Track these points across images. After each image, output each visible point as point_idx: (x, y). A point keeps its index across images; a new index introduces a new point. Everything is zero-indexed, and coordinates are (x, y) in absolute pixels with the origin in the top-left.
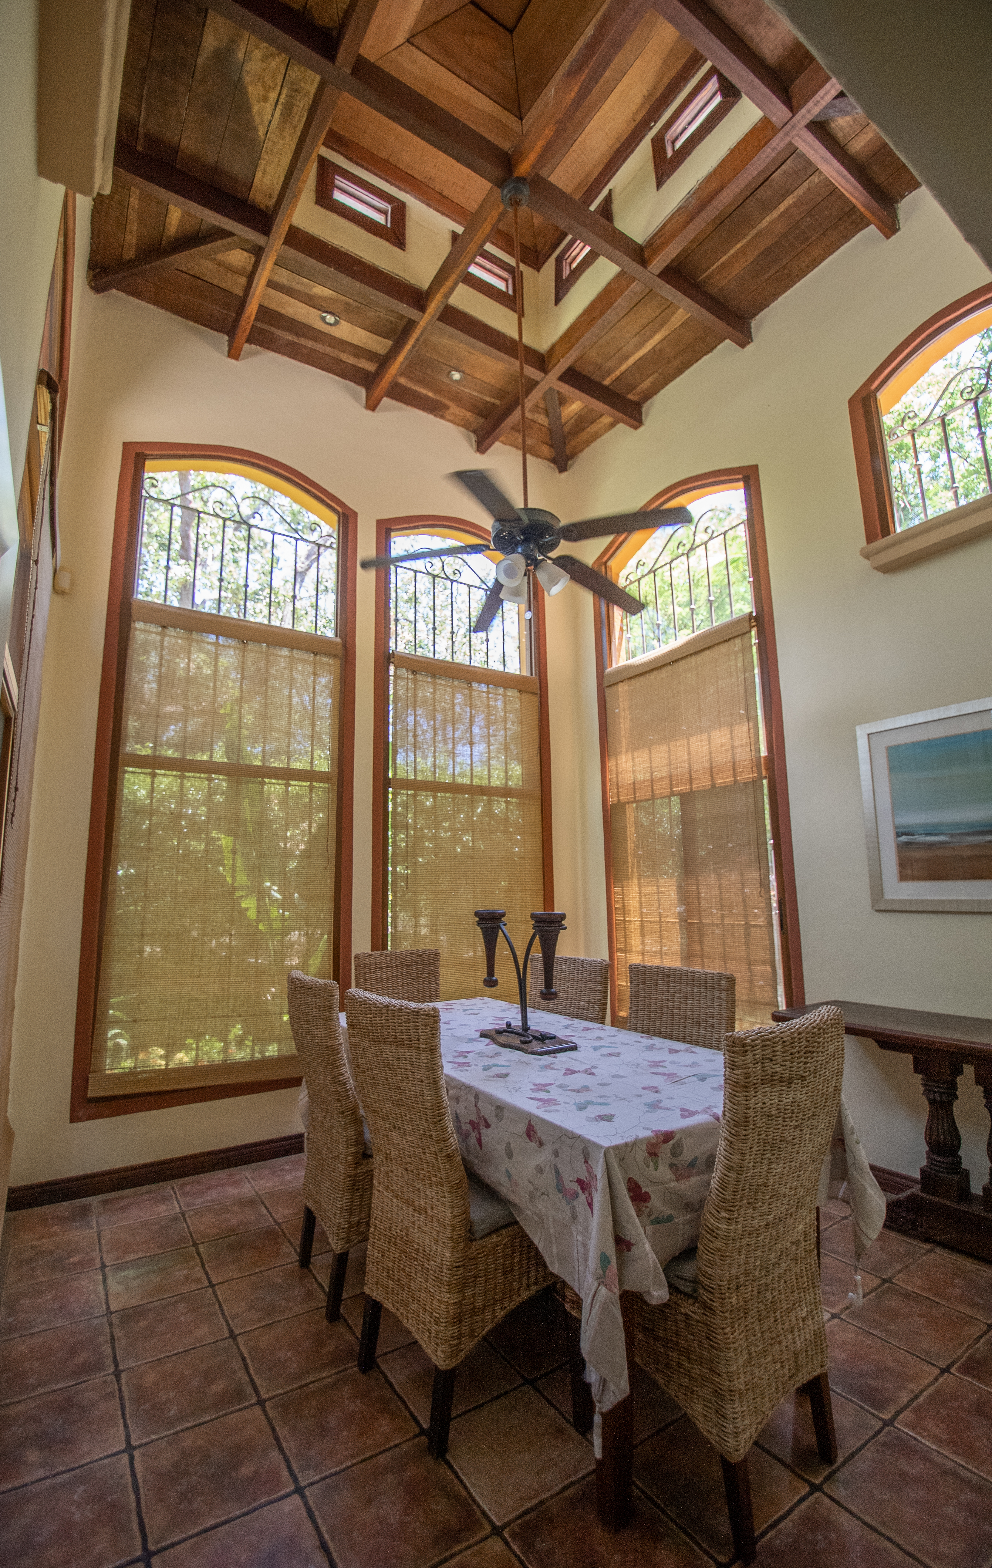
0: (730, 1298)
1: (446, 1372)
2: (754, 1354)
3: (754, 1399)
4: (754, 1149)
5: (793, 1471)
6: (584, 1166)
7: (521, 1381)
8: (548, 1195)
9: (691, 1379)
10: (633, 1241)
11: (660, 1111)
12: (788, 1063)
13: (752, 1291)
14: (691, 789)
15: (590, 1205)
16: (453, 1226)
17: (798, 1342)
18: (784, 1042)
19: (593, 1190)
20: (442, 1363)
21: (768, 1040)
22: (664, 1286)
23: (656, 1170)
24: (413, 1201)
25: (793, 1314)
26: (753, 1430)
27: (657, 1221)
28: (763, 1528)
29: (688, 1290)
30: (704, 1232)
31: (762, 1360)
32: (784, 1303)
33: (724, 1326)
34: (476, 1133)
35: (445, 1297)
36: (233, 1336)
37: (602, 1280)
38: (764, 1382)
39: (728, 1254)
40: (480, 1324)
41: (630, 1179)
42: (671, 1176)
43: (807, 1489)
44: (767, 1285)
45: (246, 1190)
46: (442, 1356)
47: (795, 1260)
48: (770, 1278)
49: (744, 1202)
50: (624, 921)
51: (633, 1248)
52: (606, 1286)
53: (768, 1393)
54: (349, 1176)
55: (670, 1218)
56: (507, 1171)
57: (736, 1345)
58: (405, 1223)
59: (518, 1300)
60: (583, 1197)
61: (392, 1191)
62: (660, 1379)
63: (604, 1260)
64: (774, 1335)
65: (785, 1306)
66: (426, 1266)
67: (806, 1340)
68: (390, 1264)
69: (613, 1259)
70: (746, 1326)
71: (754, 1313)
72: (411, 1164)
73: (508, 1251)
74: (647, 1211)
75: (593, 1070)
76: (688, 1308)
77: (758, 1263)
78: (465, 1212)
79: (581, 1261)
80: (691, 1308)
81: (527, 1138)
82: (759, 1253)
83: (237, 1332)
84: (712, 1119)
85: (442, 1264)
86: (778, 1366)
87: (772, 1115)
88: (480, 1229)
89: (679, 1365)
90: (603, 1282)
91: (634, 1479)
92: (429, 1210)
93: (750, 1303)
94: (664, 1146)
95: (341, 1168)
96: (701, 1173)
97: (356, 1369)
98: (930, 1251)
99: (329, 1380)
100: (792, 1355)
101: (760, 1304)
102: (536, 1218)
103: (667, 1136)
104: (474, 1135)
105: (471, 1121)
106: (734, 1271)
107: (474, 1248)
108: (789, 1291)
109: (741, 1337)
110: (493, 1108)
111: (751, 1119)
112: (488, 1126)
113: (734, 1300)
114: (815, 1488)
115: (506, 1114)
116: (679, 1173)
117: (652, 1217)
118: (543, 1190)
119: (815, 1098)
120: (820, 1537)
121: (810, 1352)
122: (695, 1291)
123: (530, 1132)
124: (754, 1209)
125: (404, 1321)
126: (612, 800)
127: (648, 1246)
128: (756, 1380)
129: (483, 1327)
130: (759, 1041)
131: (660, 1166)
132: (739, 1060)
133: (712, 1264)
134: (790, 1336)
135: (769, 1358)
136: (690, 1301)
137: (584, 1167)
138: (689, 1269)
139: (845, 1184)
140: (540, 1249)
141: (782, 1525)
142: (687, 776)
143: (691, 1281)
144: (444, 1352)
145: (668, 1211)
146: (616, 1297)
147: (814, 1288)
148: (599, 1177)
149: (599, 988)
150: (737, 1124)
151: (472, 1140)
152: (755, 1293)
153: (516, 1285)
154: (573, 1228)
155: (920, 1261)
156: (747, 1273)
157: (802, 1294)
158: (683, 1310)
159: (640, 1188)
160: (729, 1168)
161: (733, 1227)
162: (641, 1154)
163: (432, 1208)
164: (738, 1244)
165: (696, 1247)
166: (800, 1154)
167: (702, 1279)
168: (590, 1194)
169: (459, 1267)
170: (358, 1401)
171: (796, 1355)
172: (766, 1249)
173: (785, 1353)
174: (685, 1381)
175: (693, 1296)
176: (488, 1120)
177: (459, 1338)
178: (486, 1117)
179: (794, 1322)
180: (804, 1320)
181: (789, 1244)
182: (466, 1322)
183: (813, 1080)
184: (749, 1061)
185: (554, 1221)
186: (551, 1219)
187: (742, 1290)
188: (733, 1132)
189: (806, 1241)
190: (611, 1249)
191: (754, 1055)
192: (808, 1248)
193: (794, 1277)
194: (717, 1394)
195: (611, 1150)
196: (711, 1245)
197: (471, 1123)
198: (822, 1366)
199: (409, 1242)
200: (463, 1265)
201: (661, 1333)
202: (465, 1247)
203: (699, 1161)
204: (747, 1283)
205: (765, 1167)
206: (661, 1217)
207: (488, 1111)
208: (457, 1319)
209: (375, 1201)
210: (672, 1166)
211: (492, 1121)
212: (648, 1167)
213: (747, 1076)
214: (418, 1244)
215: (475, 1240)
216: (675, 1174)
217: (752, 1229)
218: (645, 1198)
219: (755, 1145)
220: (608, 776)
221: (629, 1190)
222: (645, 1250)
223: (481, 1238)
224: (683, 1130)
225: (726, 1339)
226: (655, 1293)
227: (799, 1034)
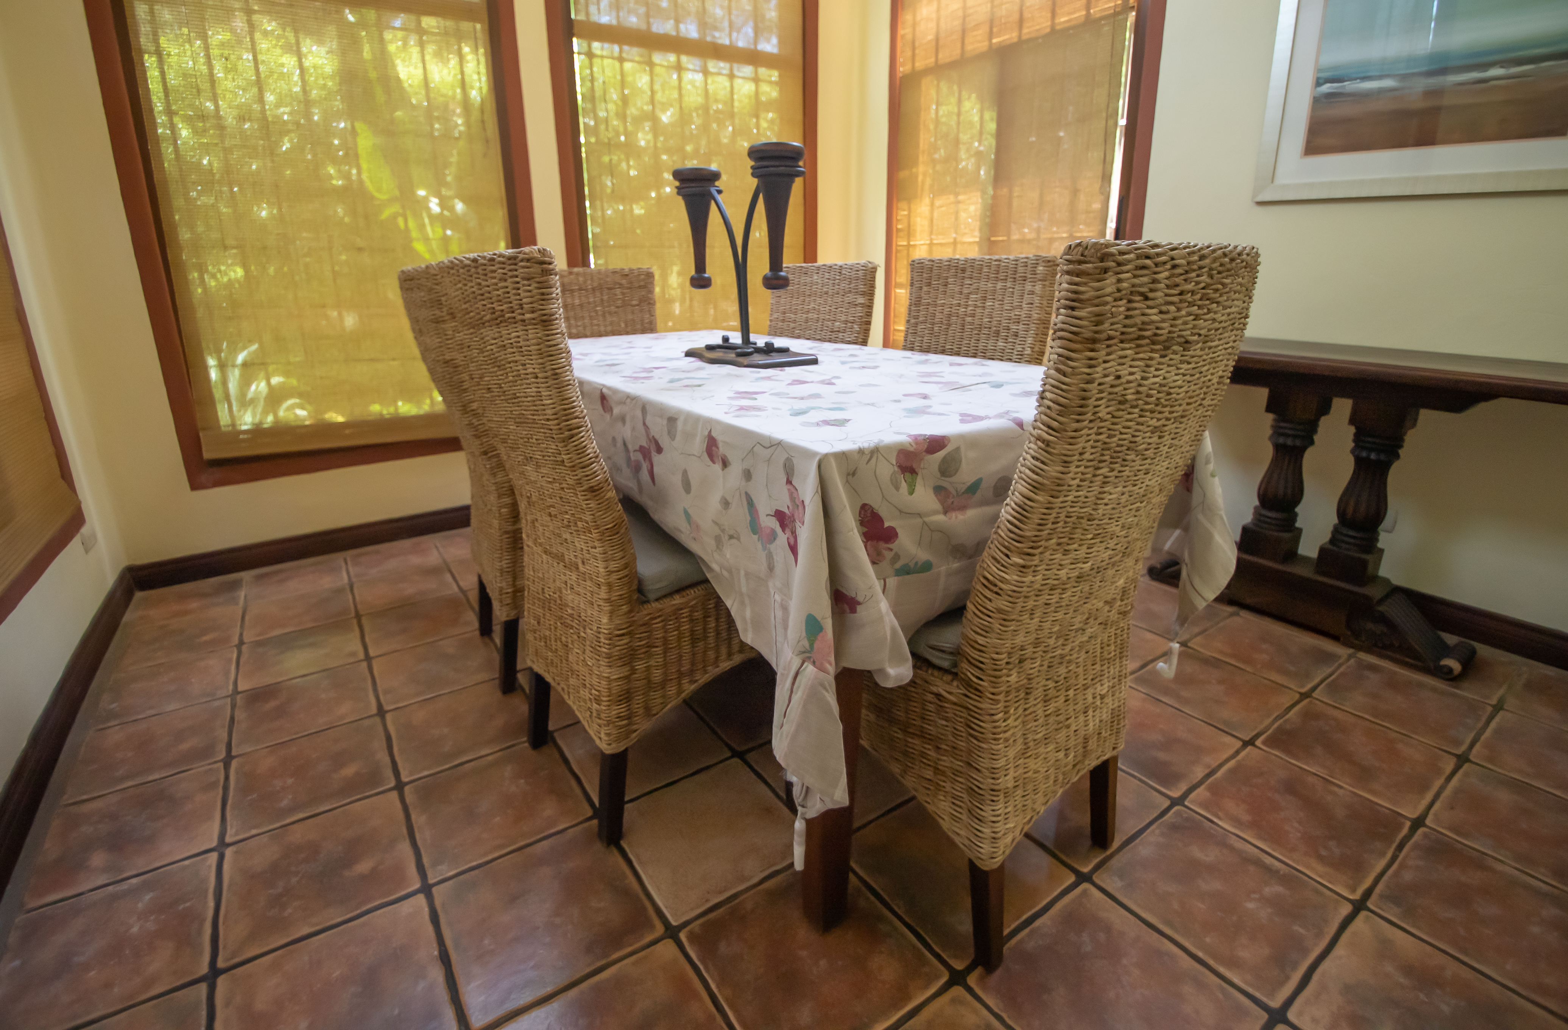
0: (1008, 676)
1: (614, 756)
2: (1031, 744)
3: (1024, 796)
4: (1087, 456)
5: (1055, 856)
6: (785, 489)
7: (729, 754)
8: (738, 539)
9: (937, 771)
10: (860, 598)
11: (926, 416)
12: (1172, 308)
13: (1042, 666)
14: (1020, 36)
15: (794, 549)
16: (610, 585)
17: (1091, 725)
18: (1174, 267)
19: (798, 524)
20: (606, 746)
21: (1148, 257)
22: (907, 660)
23: (911, 492)
24: (563, 555)
25: (1090, 692)
26: (1017, 832)
27: (905, 571)
28: (1013, 926)
29: (945, 664)
30: (979, 587)
31: (1042, 750)
32: (1081, 677)
33: (993, 712)
34: (648, 462)
35: (606, 672)
36: (381, 712)
37: (807, 655)
38: (1040, 776)
39: (1013, 617)
40: (660, 701)
41: (864, 507)
42: (937, 506)
43: (1072, 879)
44: (1062, 657)
45: (433, 558)
46: (606, 738)
47: (1105, 624)
48: (1068, 648)
49: (1054, 541)
50: (909, 246)
51: (859, 608)
52: (814, 663)
53: (1043, 787)
54: (506, 532)
55: (927, 567)
56: (686, 512)
57: (1007, 735)
58: (558, 583)
59: (713, 672)
60: (782, 538)
61: (541, 545)
62: (896, 768)
63: (813, 626)
64: (1061, 718)
65: (1081, 681)
66: (582, 634)
67: (1101, 721)
68: (547, 633)
69: (828, 625)
70: (1025, 710)
71: (1039, 692)
72: (553, 507)
73: (698, 615)
74: (889, 555)
75: (834, 381)
76: (941, 686)
77: (1056, 629)
78: (626, 566)
79: (780, 629)
80: (948, 688)
81: (708, 459)
82: (1059, 615)
83: (387, 707)
84: (1011, 425)
85: (599, 633)
86: (1061, 755)
87: (1126, 401)
88: (653, 587)
89: (923, 755)
90: (809, 658)
91: (853, 864)
92: (580, 565)
93: (1035, 681)
94: (930, 457)
95: (496, 523)
96: (985, 503)
97: (526, 745)
98: (1232, 615)
99: (490, 758)
100: (1081, 740)
101: (1049, 682)
102: (725, 573)
103: (935, 444)
104: (645, 466)
105: (641, 447)
106: (1020, 639)
107: (645, 612)
108: (1089, 663)
109: (1016, 723)
110: (665, 422)
111: (1092, 402)
112: (659, 450)
113: (1013, 678)
114: (1083, 878)
115: (680, 424)
116: (950, 501)
117: (898, 565)
118: (731, 532)
119: (1193, 388)
120: (1085, 937)
121: (1104, 734)
122: (955, 665)
123: (711, 444)
124: (1066, 552)
125: (566, 697)
126: (903, 69)
127: (884, 606)
128: (1029, 774)
129: (664, 704)
130: (1132, 256)
131: (919, 488)
132: (1088, 291)
133: (986, 631)
134: (1082, 718)
135: (1051, 747)
136: (949, 677)
137: (786, 491)
138: (949, 637)
139: (1177, 532)
140: (733, 614)
141: (1038, 923)
142: (1016, 16)
143: (951, 653)
144: (608, 735)
145: (923, 555)
146: (829, 679)
147: (1120, 658)
148: (807, 503)
149: (861, 300)
150: (1064, 409)
151: (645, 474)
152: (1045, 667)
153: (711, 654)
154: (771, 584)
155: (1221, 624)
156: (1037, 643)
157: (1105, 667)
158: (934, 689)
159: (880, 520)
160: (1036, 487)
161: (1028, 579)
162: (886, 469)
163: (583, 563)
164: (1031, 603)
165: (964, 608)
166: (1149, 476)
167: (969, 650)
168: (794, 533)
169: (623, 635)
170: (522, 781)
171: (1086, 740)
172: (1071, 611)
173: (1073, 738)
174: (929, 774)
175: (952, 673)
176: (660, 442)
177: (629, 718)
178: (657, 437)
179: (1090, 699)
180: (1102, 697)
181: (1101, 604)
182: (638, 701)
183: (1198, 353)
184: (1109, 290)
185: (747, 574)
186: (742, 573)
187: (1027, 665)
188: (1055, 424)
189: (1122, 600)
190: (824, 610)
191: (1119, 281)
192: (1123, 609)
193: (1098, 646)
194: (974, 792)
195: (833, 461)
196: (989, 605)
197: (642, 449)
198: (1114, 748)
199: (563, 606)
200: (629, 633)
201: (901, 715)
202: (630, 611)
203: (983, 485)
204: (1036, 655)
205: (1096, 489)
206: (912, 565)
207: (658, 429)
208: (626, 697)
209: (526, 558)
210: (939, 490)
211: (664, 441)
212: (897, 488)
213: (1098, 320)
214: (573, 608)
215: (648, 602)
216: (942, 502)
217: (1056, 582)
218: (890, 535)
219: (1089, 450)
220: (901, 32)
221: (862, 523)
222: (880, 611)
223: (657, 600)
224: (962, 437)
225: (995, 727)
226: (892, 671)
227: (1202, 257)
